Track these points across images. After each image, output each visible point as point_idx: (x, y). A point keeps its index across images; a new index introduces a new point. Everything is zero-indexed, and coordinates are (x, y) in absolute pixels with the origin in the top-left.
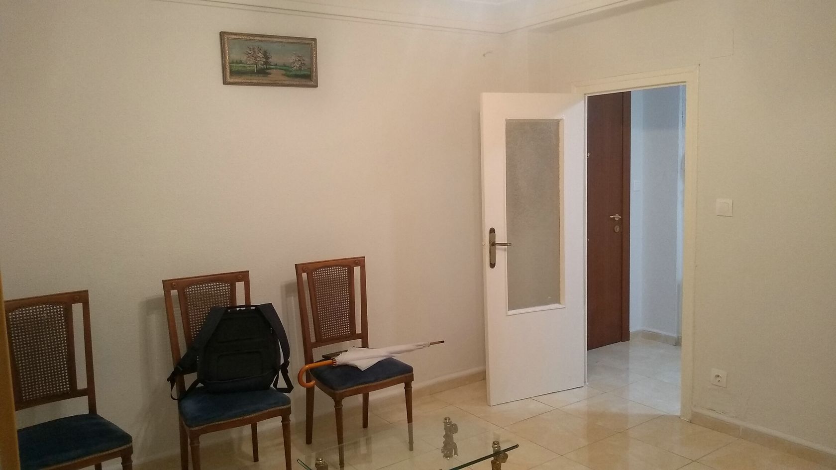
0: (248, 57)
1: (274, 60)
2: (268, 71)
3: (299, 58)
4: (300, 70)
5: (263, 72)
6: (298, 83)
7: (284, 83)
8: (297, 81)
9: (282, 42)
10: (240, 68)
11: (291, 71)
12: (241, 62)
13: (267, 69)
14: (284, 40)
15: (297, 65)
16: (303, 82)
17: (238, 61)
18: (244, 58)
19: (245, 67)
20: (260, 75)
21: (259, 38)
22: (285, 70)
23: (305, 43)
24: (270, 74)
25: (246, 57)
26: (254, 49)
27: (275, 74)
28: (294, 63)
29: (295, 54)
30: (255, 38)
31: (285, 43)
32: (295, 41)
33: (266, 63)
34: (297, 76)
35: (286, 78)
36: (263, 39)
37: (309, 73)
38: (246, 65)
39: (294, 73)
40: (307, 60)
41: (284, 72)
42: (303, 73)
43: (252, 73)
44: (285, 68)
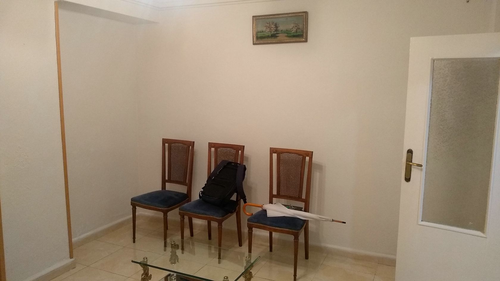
0: (266, 28)
1: (281, 28)
2: (277, 35)
3: (296, 25)
4: (297, 32)
5: (274, 36)
6: (294, 40)
7: (286, 41)
8: (294, 39)
9: (285, 17)
10: (262, 35)
11: (291, 34)
12: (262, 32)
13: (276, 34)
14: (286, 15)
15: (294, 30)
16: (298, 39)
17: (261, 31)
18: (264, 29)
19: (264, 34)
20: (272, 38)
21: (273, 17)
22: (287, 33)
23: (299, 15)
24: (278, 36)
25: (265, 28)
26: (269, 23)
27: (281, 37)
28: (293, 29)
29: (293, 23)
30: (270, 17)
31: (287, 17)
32: (293, 15)
33: (276, 30)
34: (294, 36)
35: (288, 38)
36: (274, 17)
37: (302, 34)
38: (264, 33)
39: (292, 35)
40: (301, 26)
41: (286, 35)
42: (298, 34)
43: (268, 37)
44: (287, 32)
